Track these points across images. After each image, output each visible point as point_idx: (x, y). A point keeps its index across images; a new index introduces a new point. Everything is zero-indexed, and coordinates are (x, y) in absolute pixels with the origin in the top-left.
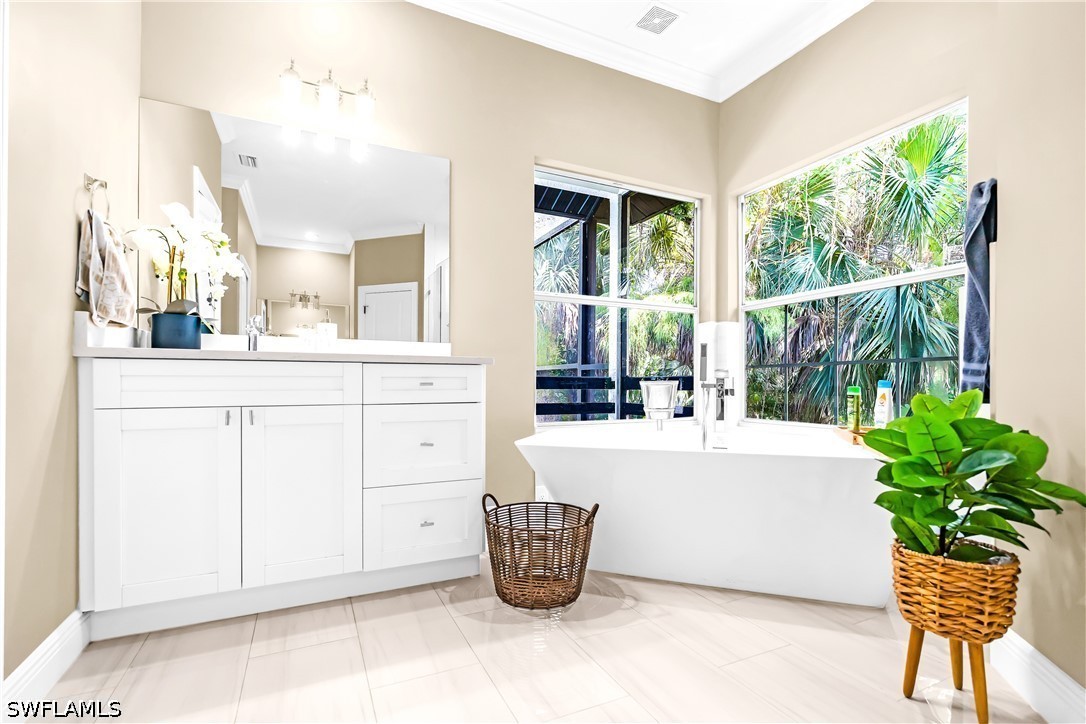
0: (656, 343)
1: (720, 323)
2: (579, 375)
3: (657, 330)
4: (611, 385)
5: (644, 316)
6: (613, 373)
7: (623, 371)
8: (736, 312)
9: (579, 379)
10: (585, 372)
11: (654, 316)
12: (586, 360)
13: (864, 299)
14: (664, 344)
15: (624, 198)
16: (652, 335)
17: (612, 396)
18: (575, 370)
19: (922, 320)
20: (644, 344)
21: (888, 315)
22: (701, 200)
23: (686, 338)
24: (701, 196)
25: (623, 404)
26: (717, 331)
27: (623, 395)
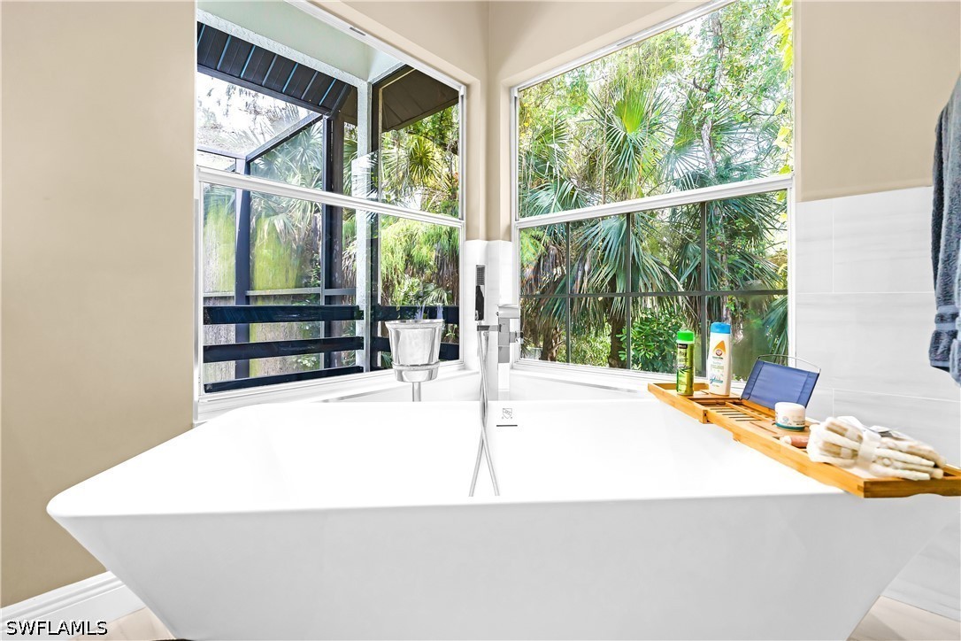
0: (413, 265)
1: (492, 242)
2: (322, 303)
3: (414, 252)
4: (360, 316)
5: (402, 236)
6: (361, 300)
7: (373, 297)
8: (509, 228)
9: (322, 308)
10: (329, 299)
11: (411, 237)
12: (330, 284)
13: (595, 233)
14: (422, 267)
15: (375, 87)
16: (409, 258)
17: (360, 328)
18: (318, 296)
19: (638, 253)
20: (401, 266)
21: (613, 247)
22: (468, 86)
23: (450, 259)
24: (468, 78)
25: (373, 338)
26: (488, 251)
27: (373, 327)
